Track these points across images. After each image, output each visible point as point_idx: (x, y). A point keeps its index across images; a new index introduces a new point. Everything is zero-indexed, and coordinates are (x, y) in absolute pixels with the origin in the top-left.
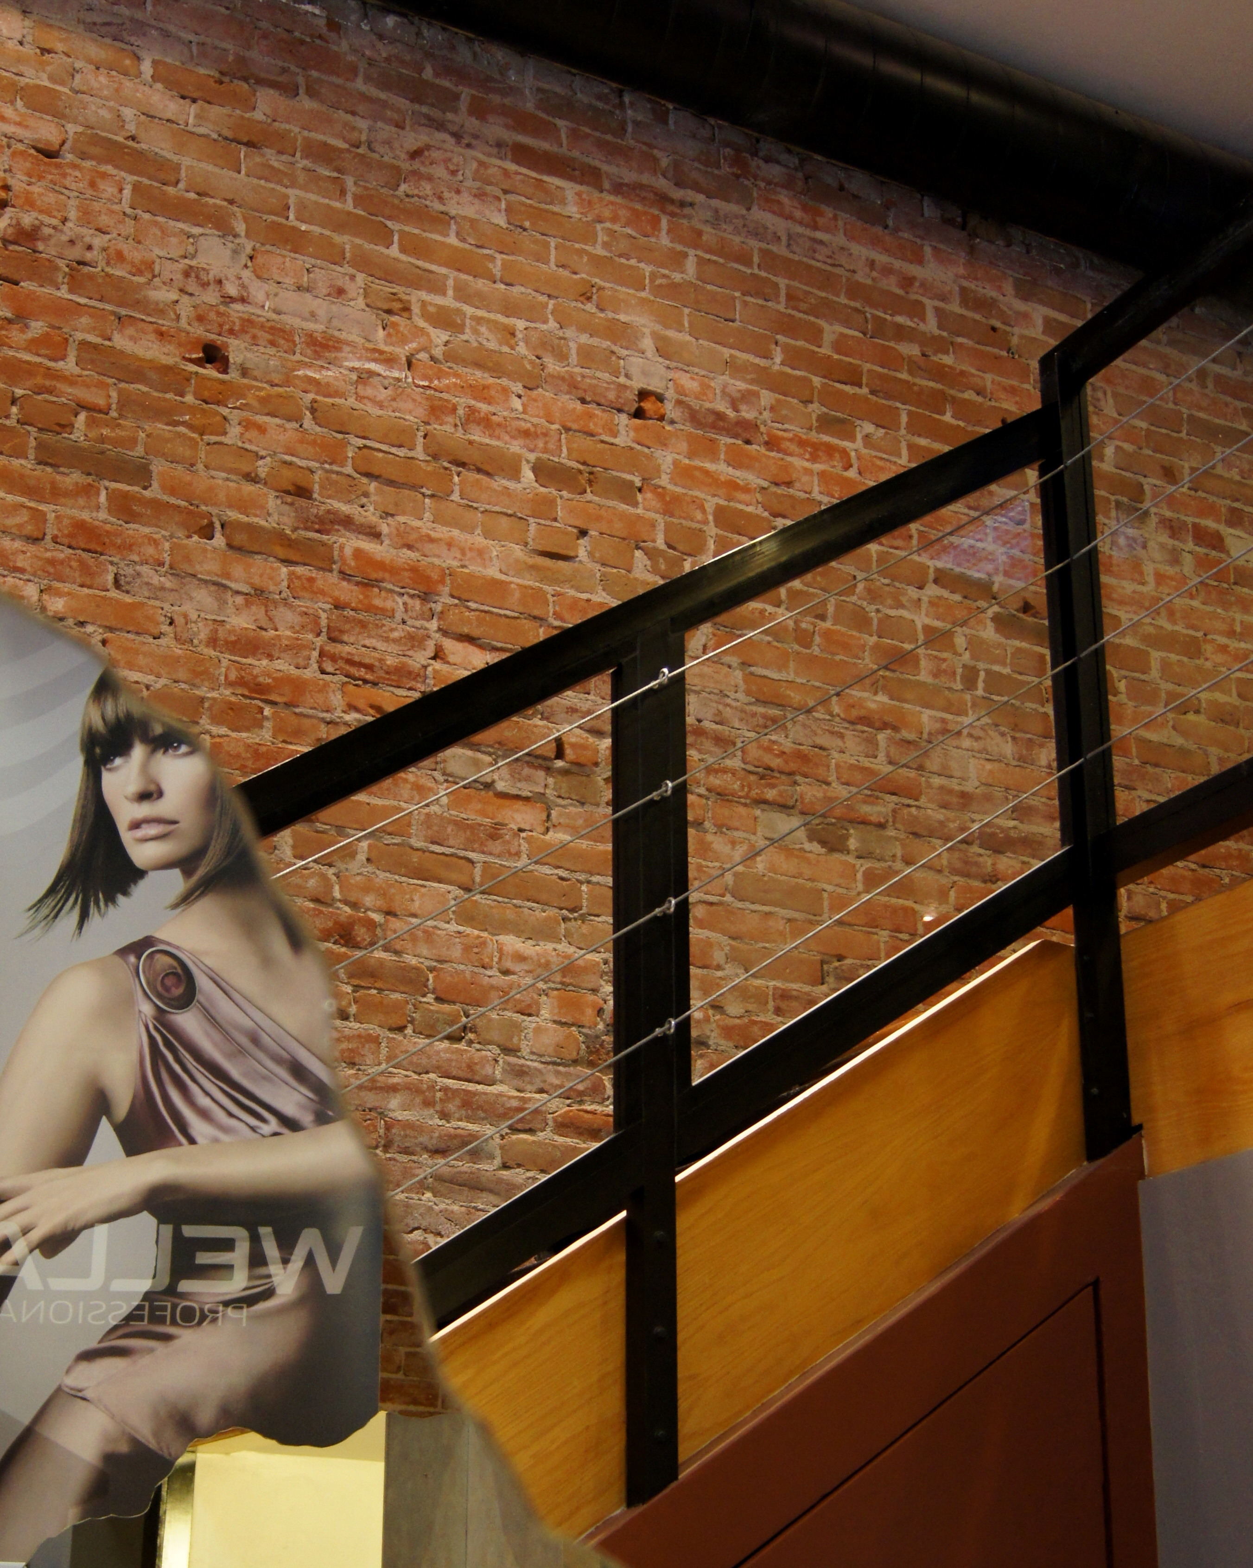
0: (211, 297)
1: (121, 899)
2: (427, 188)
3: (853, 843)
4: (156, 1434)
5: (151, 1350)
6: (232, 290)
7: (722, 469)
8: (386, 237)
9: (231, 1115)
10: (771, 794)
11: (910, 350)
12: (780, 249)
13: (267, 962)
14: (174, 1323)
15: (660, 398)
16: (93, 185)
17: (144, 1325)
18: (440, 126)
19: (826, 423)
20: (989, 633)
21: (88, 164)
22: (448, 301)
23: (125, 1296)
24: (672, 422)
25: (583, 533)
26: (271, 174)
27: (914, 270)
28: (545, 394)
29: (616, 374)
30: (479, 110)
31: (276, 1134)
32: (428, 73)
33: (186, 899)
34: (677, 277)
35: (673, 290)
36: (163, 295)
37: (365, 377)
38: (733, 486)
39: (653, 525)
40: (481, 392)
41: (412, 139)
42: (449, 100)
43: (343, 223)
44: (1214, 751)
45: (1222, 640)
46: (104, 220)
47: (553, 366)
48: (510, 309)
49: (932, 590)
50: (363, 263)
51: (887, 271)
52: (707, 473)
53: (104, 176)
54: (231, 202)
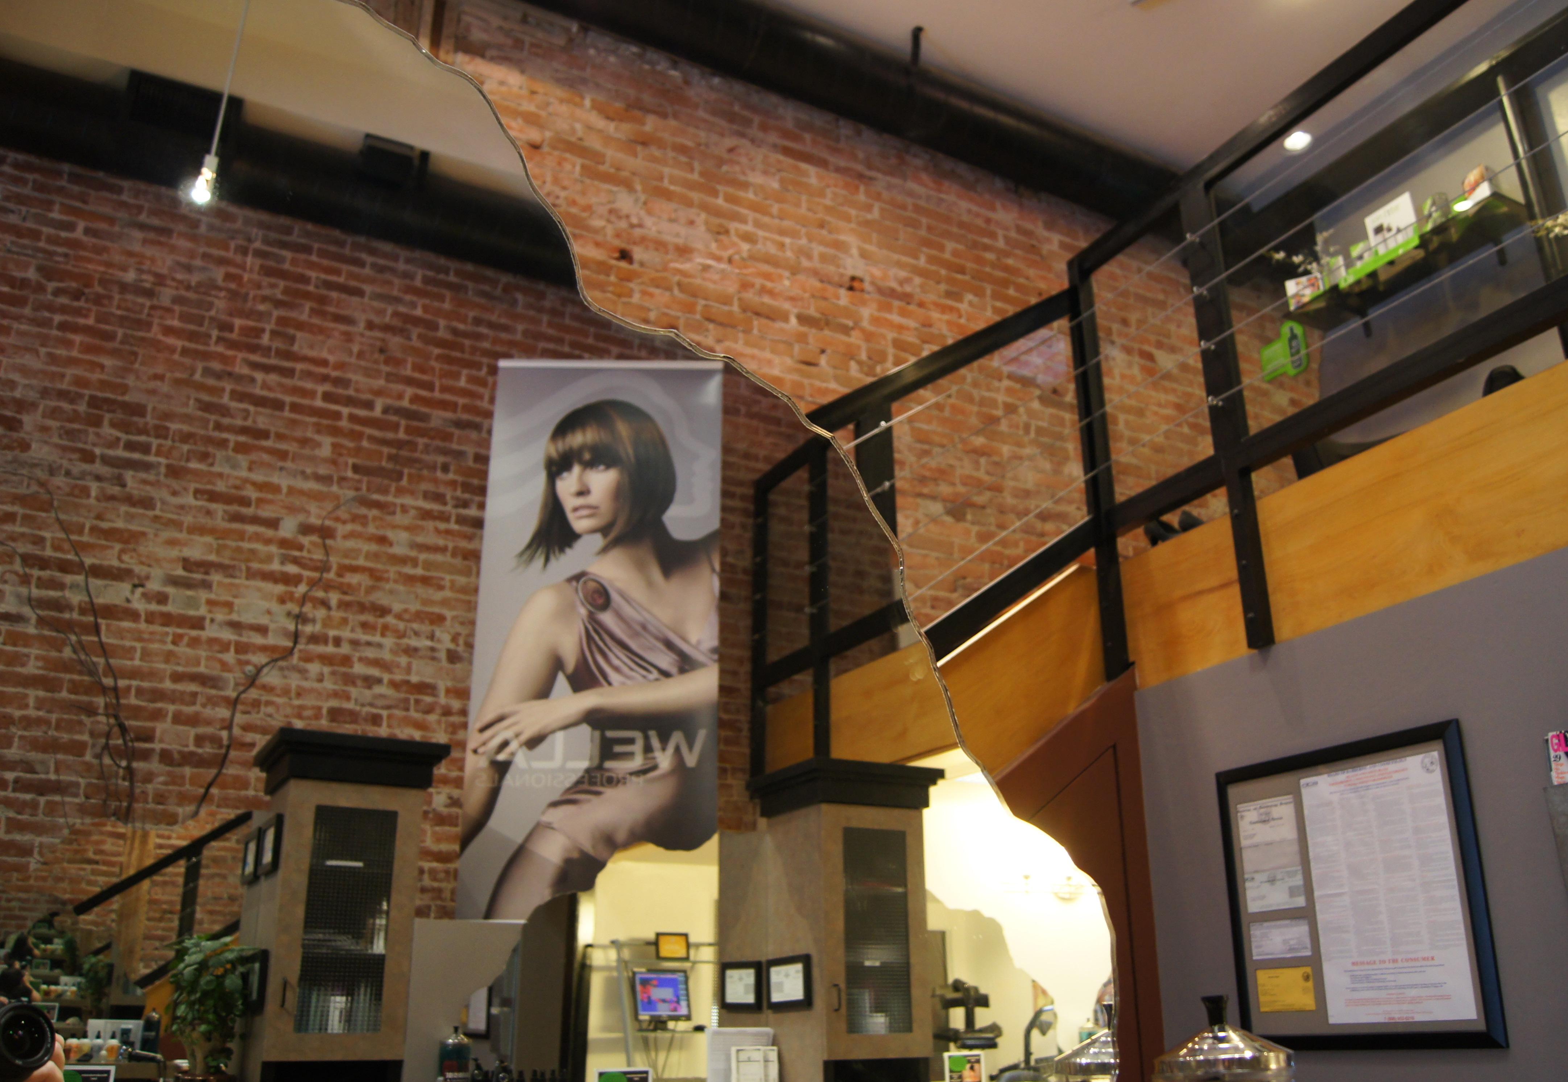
0: (623, 224)
1: (568, 551)
2: (737, 168)
3: (969, 517)
4: (594, 847)
5: (589, 801)
6: (634, 220)
7: (895, 318)
8: (715, 193)
9: (631, 669)
10: (925, 491)
11: (990, 256)
12: (922, 203)
13: (650, 584)
14: (602, 785)
15: (861, 280)
16: (559, 164)
17: (585, 787)
18: (743, 135)
19: (949, 294)
20: (1036, 405)
21: (556, 153)
22: (749, 228)
23: (573, 771)
24: (869, 293)
25: (823, 351)
26: (654, 159)
27: (991, 215)
28: (801, 277)
29: (838, 266)
30: (764, 128)
31: (657, 680)
32: (737, 108)
33: (605, 550)
34: (869, 217)
35: (867, 223)
36: (598, 223)
37: (706, 268)
38: (901, 328)
39: (859, 347)
40: (768, 276)
41: (729, 142)
42: (748, 122)
43: (692, 186)
44: (1153, 468)
45: (1155, 408)
46: (566, 183)
47: (805, 263)
48: (782, 232)
49: (1006, 383)
50: (704, 207)
51: (978, 215)
52: (887, 320)
53: (565, 159)
54: (634, 174)
